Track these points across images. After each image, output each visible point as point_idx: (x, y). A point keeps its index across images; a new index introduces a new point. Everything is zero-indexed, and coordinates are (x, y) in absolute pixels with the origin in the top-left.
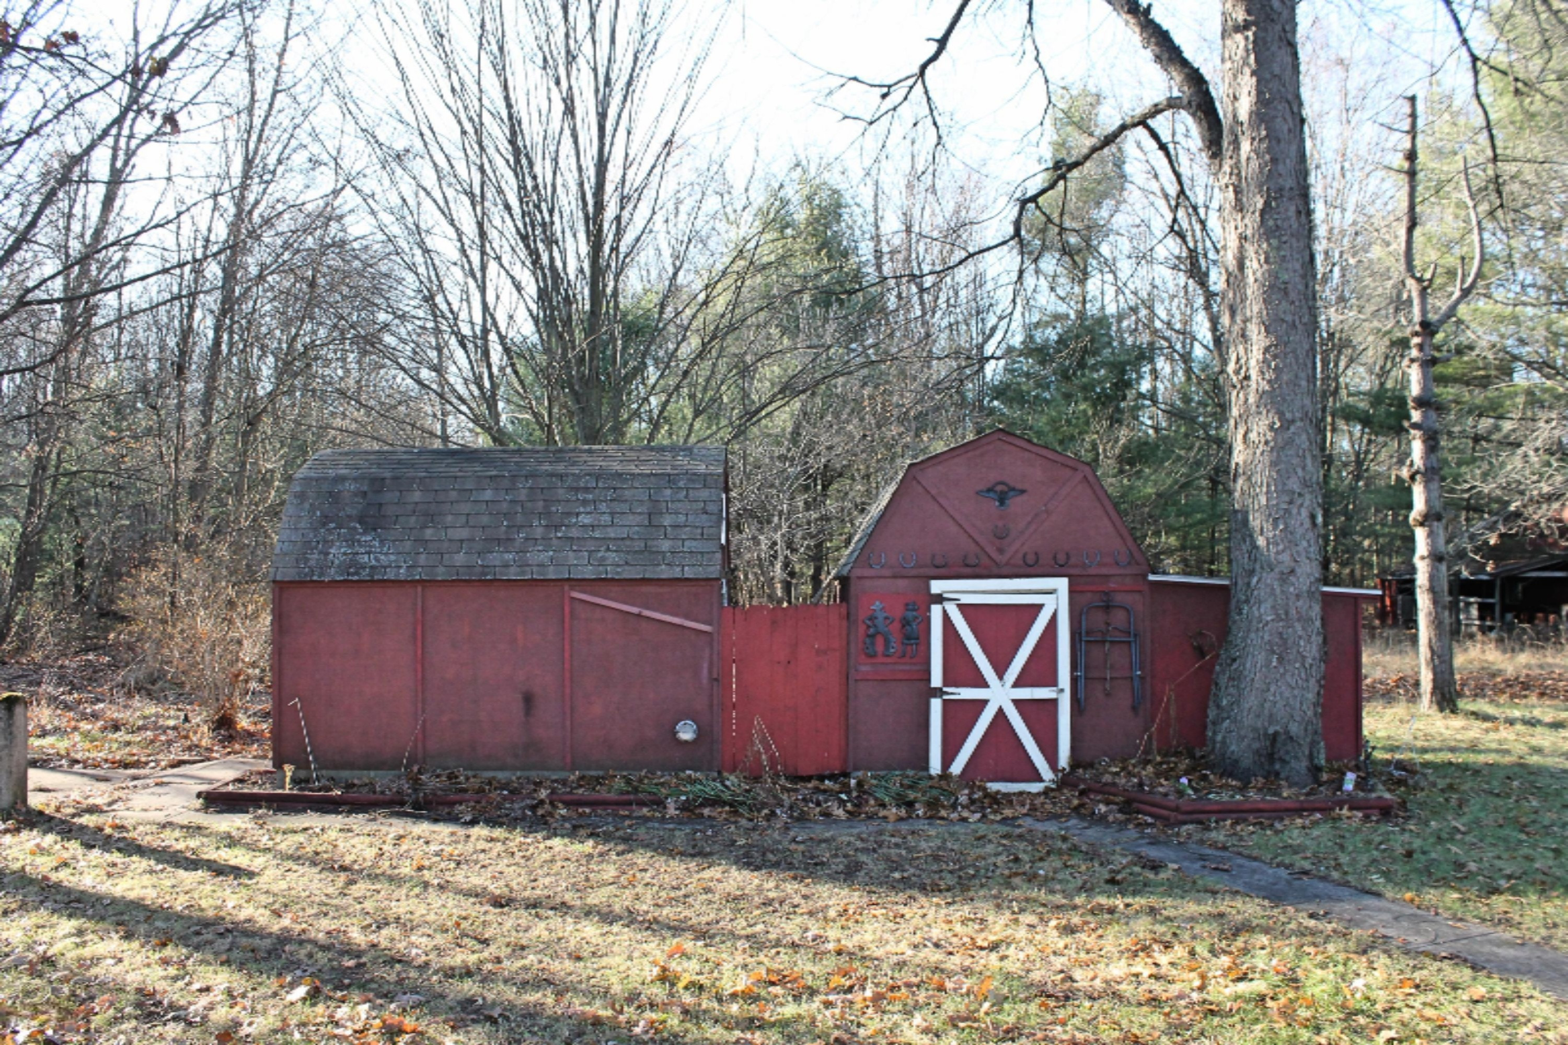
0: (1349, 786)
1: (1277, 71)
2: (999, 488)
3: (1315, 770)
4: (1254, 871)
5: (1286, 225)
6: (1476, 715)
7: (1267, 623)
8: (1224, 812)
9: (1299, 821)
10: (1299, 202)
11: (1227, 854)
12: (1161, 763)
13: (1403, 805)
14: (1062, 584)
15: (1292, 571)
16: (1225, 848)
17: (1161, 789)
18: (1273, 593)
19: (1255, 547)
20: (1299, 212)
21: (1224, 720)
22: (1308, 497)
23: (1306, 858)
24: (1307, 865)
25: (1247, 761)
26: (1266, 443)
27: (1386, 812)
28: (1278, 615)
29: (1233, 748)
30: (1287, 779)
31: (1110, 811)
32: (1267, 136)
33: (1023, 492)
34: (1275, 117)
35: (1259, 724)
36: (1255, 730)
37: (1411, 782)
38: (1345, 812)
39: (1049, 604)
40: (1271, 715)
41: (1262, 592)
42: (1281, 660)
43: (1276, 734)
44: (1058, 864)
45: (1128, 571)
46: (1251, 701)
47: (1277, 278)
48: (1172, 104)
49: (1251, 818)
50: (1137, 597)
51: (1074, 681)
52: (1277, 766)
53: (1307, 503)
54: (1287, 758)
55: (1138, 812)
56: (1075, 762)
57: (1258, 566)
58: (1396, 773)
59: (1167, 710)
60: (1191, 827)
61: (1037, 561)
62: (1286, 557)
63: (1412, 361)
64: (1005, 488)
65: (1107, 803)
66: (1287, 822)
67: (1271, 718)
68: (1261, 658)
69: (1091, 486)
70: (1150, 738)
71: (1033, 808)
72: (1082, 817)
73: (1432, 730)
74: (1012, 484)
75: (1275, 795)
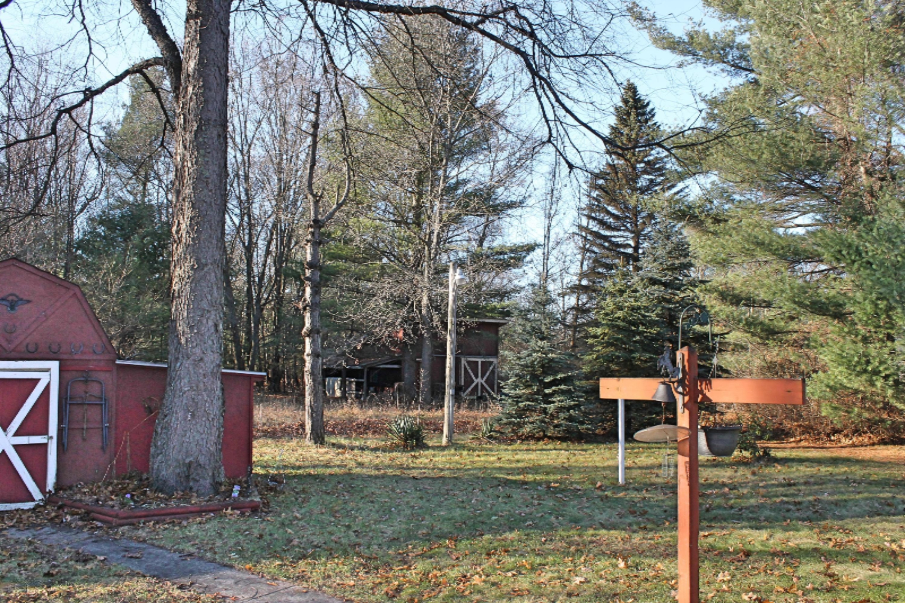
0: (235, 494)
1: (213, 47)
2: (10, 298)
3: (216, 485)
4: (157, 556)
5: (210, 142)
6: (334, 445)
7: (185, 393)
8: (148, 516)
9: (198, 519)
10: (220, 130)
11: (144, 546)
12: (117, 484)
13: (266, 504)
14: (54, 365)
15: (201, 359)
16: (144, 541)
17: (110, 503)
18: (189, 373)
19: (180, 343)
20: (219, 136)
21: (158, 455)
22: (213, 313)
23: (193, 545)
24: (192, 550)
25: (172, 482)
26: (189, 277)
27: (255, 509)
28: (192, 387)
29: (164, 473)
30: (197, 492)
31: (74, 520)
32: (203, 86)
33: (29, 302)
34: (209, 75)
35: (180, 457)
36: (177, 461)
37: (278, 489)
38: (229, 511)
39: (44, 378)
40: (187, 452)
41: (183, 373)
42: (193, 416)
43: (190, 463)
44: (14, 564)
45: (101, 358)
46: (175, 441)
47: (202, 174)
48: (156, 61)
49: (168, 519)
50: (108, 375)
51: (60, 431)
52: (191, 484)
53: (213, 317)
54: (197, 478)
55: (93, 520)
56: (58, 486)
57: (180, 356)
58: (271, 484)
59: (125, 448)
60: (126, 527)
61: (36, 350)
62: (198, 351)
63: (308, 241)
64: (15, 298)
65: (72, 514)
66: (191, 520)
67: (187, 454)
68: (180, 415)
69: (79, 301)
70: (111, 468)
71: (20, 521)
72: (54, 525)
73: (308, 455)
74: (21, 296)
75: (187, 503)
